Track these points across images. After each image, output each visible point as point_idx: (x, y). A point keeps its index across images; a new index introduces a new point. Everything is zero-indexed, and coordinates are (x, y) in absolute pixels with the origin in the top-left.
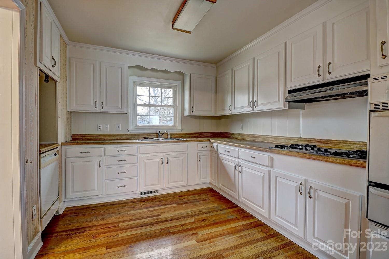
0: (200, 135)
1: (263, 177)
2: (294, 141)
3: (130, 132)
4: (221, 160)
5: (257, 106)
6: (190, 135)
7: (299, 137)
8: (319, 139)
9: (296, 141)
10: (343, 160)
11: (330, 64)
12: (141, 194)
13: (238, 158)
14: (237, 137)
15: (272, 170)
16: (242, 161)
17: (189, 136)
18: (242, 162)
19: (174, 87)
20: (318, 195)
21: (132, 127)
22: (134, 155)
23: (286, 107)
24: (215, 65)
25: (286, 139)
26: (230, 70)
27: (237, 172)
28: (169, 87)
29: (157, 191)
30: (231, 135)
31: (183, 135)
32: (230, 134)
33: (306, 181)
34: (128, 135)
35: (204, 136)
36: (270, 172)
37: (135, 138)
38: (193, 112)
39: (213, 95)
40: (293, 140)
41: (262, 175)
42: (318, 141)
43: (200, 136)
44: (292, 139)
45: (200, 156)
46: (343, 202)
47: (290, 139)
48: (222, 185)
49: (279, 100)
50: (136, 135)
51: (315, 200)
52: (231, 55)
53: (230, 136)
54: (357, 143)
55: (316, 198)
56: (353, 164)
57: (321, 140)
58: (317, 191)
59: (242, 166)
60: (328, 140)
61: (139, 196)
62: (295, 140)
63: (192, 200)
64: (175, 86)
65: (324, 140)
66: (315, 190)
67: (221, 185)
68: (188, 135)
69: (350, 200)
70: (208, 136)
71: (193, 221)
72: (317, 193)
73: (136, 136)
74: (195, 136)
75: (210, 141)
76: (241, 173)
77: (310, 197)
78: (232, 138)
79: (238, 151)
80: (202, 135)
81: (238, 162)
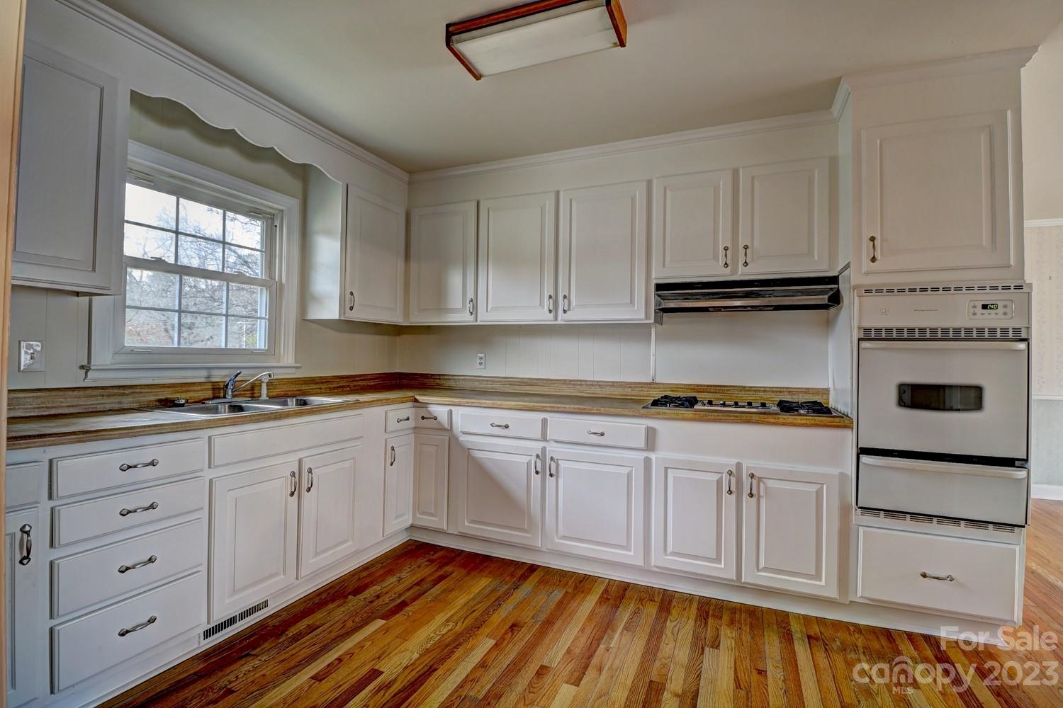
0: (348, 384)
1: (629, 476)
2: (640, 389)
3: (94, 380)
4: (469, 453)
5: (569, 309)
6: (322, 383)
7: (650, 380)
8: (694, 385)
9: (644, 389)
10: (812, 419)
11: (746, 248)
12: (209, 633)
13: (544, 438)
14: (468, 385)
15: (653, 456)
16: (556, 445)
17: (321, 389)
18: (553, 449)
19: (270, 214)
20: (766, 488)
21: (102, 357)
22: (191, 475)
23: (649, 319)
24: (408, 175)
25: (621, 386)
26: (474, 205)
27: (536, 479)
28: (253, 213)
29: (265, 604)
30: (442, 382)
31: (301, 384)
32: (440, 379)
33: (739, 466)
34: (89, 392)
35: (359, 386)
36: (648, 462)
37: (120, 403)
38: (351, 308)
39: (401, 263)
40: (638, 387)
41: (625, 471)
42: (692, 389)
43: (349, 386)
44: (635, 387)
45: (393, 449)
46: (812, 490)
47: (631, 387)
48: (472, 521)
49: (632, 302)
50: (127, 392)
51: (759, 497)
52: (477, 163)
53: (438, 385)
54: (762, 389)
55: (762, 494)
56: (829, 424)
57: (698, 386)
58: (763, 482)
59: (558, 460)
60: (711, 386)
61: (199, 643)
62: (642, 387)
63: (409, 589)
64: (276, 212)
65: (704, 386)
66: (760, 479)
67: (466, 524)
68: (316, 383)
69: (823, 484)
70: (369, 386)
71: (491, 642)
72: (764, 484)
73: (123, 394)
74: (335, 386)
75: (416, 401)
76: (554, 478)
77: (751, 495)
78: (450, 389)
79: (545, 421)
80: (355, 383)
81: (544, 449)
